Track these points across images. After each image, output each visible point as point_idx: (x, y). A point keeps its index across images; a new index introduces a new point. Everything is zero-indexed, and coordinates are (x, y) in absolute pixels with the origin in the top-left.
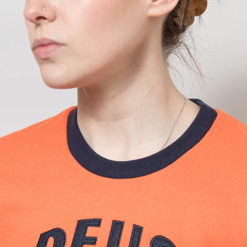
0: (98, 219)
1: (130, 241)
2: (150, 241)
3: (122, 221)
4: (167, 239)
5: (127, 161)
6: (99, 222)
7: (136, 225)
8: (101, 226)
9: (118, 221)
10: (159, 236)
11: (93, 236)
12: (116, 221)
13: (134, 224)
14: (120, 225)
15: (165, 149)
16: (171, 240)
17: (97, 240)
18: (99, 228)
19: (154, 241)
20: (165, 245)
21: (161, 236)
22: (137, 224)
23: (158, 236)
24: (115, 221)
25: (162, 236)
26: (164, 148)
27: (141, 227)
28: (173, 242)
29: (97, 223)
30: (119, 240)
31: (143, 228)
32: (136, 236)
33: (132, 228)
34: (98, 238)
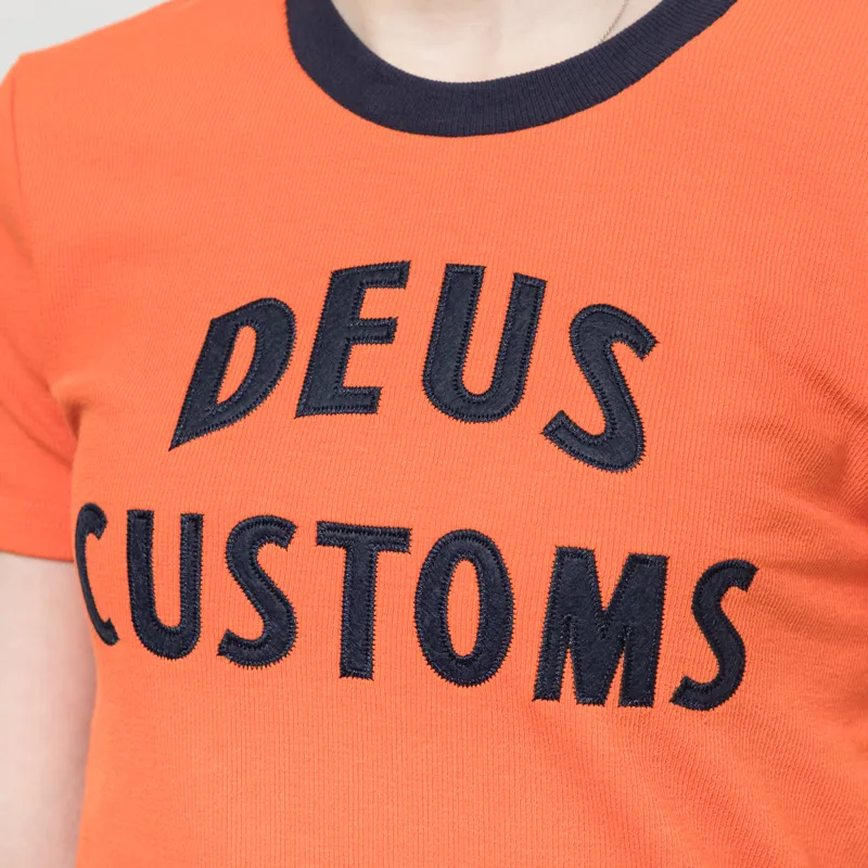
0: (397, 263)
1: (505, 325)
2: (570, 321)
3: (476, 264)
4: (625, 313)
5: (489, 79)
6: (401, 273)
7: (522, 276)
8: (409, 284)
9: (463, 266)
10: (599, 306)
11: (382, 317)
12: (458, 265)
13: (516, 271)
14: (471, 279)
15: (613, 38)
16: (637, 317)
17: (398, 328)
18: (402, 289)
19: (583, 321)
20: (618, 333)
21: (604, 306)
22: (525, 273)
23: (594, 306)
24: (453, 265)
25: (609, 306)
26: (609, 37)
27: (540, 280)
28: (644, 324)
29: (396, 276)
30: (467, 323)
31: (545, 282)
32: (524, 309)
33: (511, 286)
34: (399, 321)
